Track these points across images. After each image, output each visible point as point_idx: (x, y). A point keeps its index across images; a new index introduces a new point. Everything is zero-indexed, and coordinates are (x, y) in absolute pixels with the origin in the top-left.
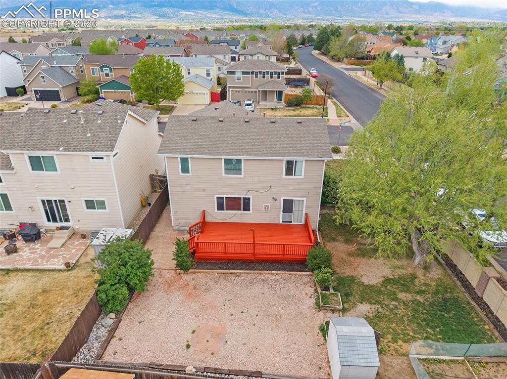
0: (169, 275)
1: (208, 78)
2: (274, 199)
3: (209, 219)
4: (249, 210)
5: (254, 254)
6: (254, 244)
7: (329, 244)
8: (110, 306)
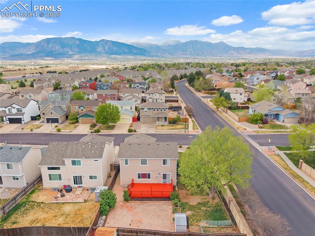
0: (122, 203)
1: (131, 110)
2: (159, 174)
3: (135, 182)
4: (150, 178)
5: (152, 195)
6: (152, 191)
7: (180, 191)
8: (104, 213)
